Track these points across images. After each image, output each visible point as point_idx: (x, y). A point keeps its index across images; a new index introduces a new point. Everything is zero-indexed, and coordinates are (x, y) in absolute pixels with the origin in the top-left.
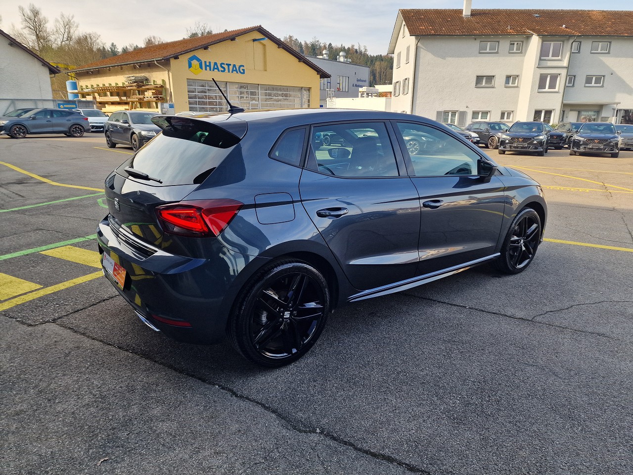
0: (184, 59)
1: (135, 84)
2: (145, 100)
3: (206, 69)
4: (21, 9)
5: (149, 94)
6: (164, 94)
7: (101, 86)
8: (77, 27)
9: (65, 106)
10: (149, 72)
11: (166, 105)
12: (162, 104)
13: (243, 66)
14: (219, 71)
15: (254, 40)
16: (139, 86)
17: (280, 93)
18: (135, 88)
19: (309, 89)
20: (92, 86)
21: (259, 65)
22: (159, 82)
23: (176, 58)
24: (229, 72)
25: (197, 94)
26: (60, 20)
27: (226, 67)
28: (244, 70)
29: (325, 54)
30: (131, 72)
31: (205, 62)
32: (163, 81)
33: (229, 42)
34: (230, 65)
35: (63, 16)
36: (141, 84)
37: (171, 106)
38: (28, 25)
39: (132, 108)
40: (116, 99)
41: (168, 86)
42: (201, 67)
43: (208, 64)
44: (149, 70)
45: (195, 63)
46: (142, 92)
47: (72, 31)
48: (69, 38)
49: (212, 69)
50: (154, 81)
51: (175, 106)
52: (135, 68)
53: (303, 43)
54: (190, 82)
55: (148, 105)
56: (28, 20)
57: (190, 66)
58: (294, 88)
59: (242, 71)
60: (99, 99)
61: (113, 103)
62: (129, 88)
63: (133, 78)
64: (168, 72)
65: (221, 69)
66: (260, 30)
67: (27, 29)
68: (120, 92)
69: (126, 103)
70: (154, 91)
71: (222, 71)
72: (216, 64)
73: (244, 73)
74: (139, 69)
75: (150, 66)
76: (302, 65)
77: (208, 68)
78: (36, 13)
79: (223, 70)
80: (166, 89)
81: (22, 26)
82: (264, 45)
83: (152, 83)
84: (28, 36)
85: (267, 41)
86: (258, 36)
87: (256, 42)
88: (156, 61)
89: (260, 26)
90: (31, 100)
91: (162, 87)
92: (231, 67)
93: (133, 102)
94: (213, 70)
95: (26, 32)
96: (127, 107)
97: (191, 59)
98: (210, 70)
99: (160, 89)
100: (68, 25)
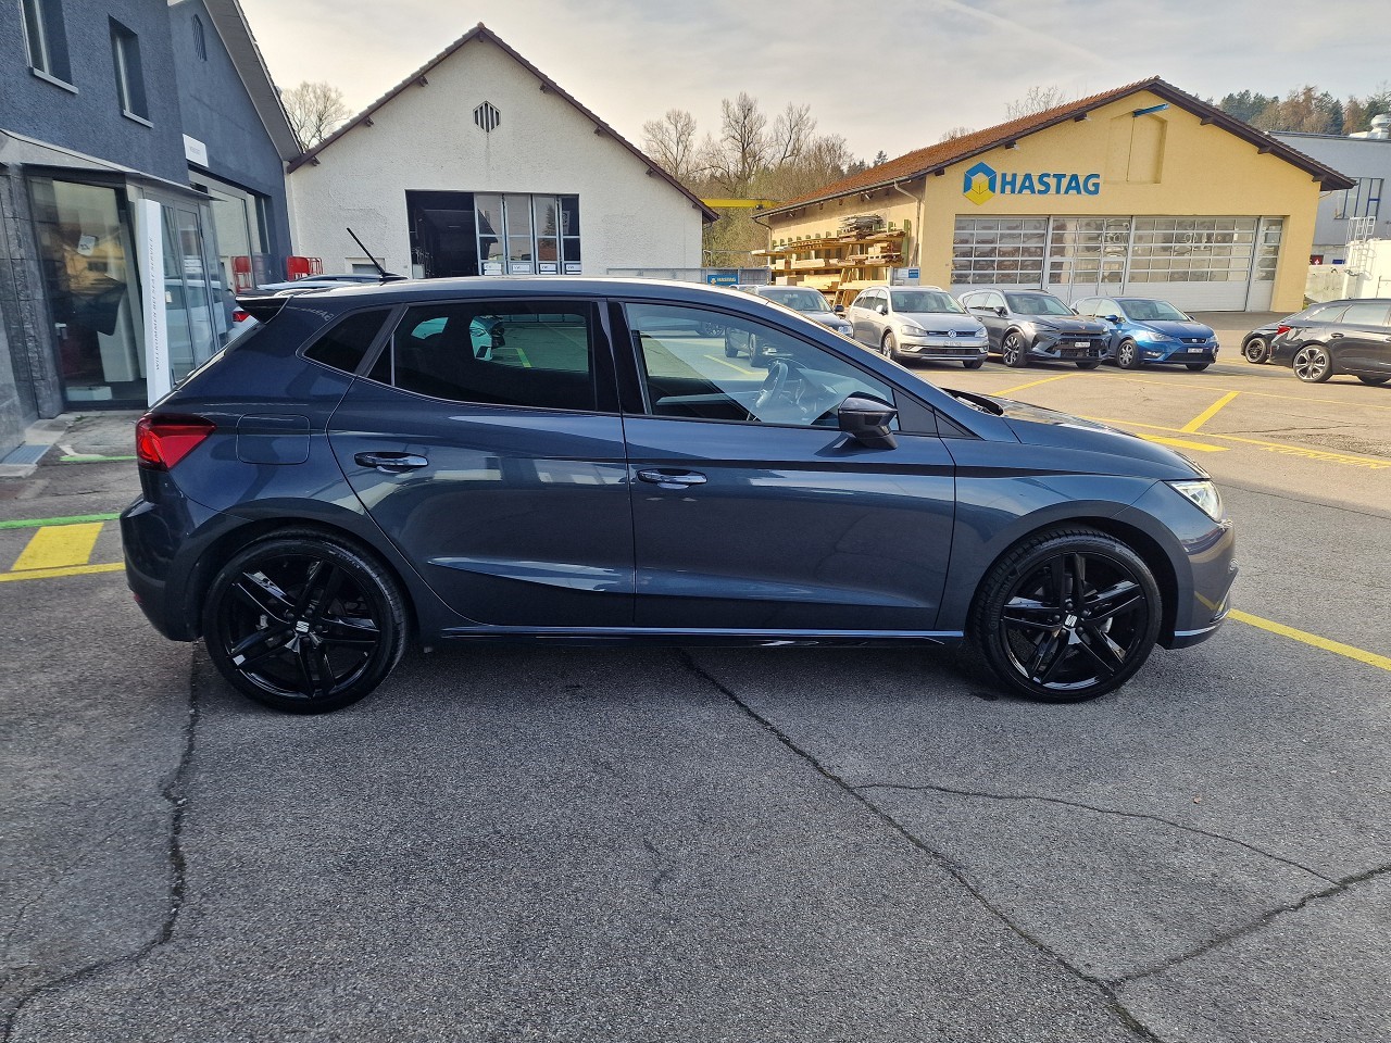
0: (956, 175)
1: (854, 233)
2: (867, 262)
3: (1003, 191)
4: (726, 104)
5: (875, 251)
6: (904, 249)
7: (804, 239)
8: (813, 127)
9: (719, 280)
10: (886, 206)
11: (903, 272)
12: (895, 271)
13: (1097, 176)
14: (1033, 192)
15: (1137, 113)
16: (861, 236)
17: (1190, 232)
18: (853, 240)
19: (1280, 221)
20: (790, 240)
21: (1143, 169)
22: (900, 226)
23: (939, 172)
24: (1058, 192)
25: (974, 245)
26: (785, 117)
27: (1052, 182)
28: (1096, 185)
29: (1379, 125)
30: (855, 209)
31: (1004, 176)
32: (907, 223)
33: (1071, 125)
34: (1064, 176)
35: (791, 109)
36: (865, 232)
37: (914, 274)
38: (733, 133)
39: (844, 281)
40: (820, 263)
41: (914, 234)
42: (992, 187)
43: (1009, 179)
44: (887, 202)
45: (980, 180)
46: (864, 249)
47: (802, 137)
48: (796, 152)
49: (1017, 190)
50: (891, 224)
51: (921, 274)
52: (863, 199)
53: (1345, 103)
54: (962, 221)
55: (873, 273)
56: (733, 123)
57: (967, 186)
58: (1233, 220)
59: (1092, 188)
60: (795, 265)
61: (817, 272)
62: (844, 241)
63: (853, 221)
64: (920, 201)
65: (1038, 187)
66: (1156, 87)
67: (731, 139)
68: (830, 249)
69: (838, 271)
70: (885, 245)
71: (1040, 192)
72: (1028, 177)
73: (1096, 192)
74: (869, 202)
75: (887, 194)
76: (1270, 162)
77: (1008, 188)
78: (747, 110)
79: (1043, 188)
80: (909, 240)
81: (723, 136)
82: (1163, 123)
83: (887, 229)
84: (728, 154)
85: (1171, 112)
86: (1147, 101)
87: (1141, 118)
88: (898, 182)
89: (1157, 78)
90: (667, 269)
91: (902, 234)
92: (1065, 182)
93: (848, 269)
94: (1020, 192)
95: (728, 145)
96: (836, 278)
97: (973, 172)
98: (1013, 191)
99: (899, 240)
100: (797, 124)
